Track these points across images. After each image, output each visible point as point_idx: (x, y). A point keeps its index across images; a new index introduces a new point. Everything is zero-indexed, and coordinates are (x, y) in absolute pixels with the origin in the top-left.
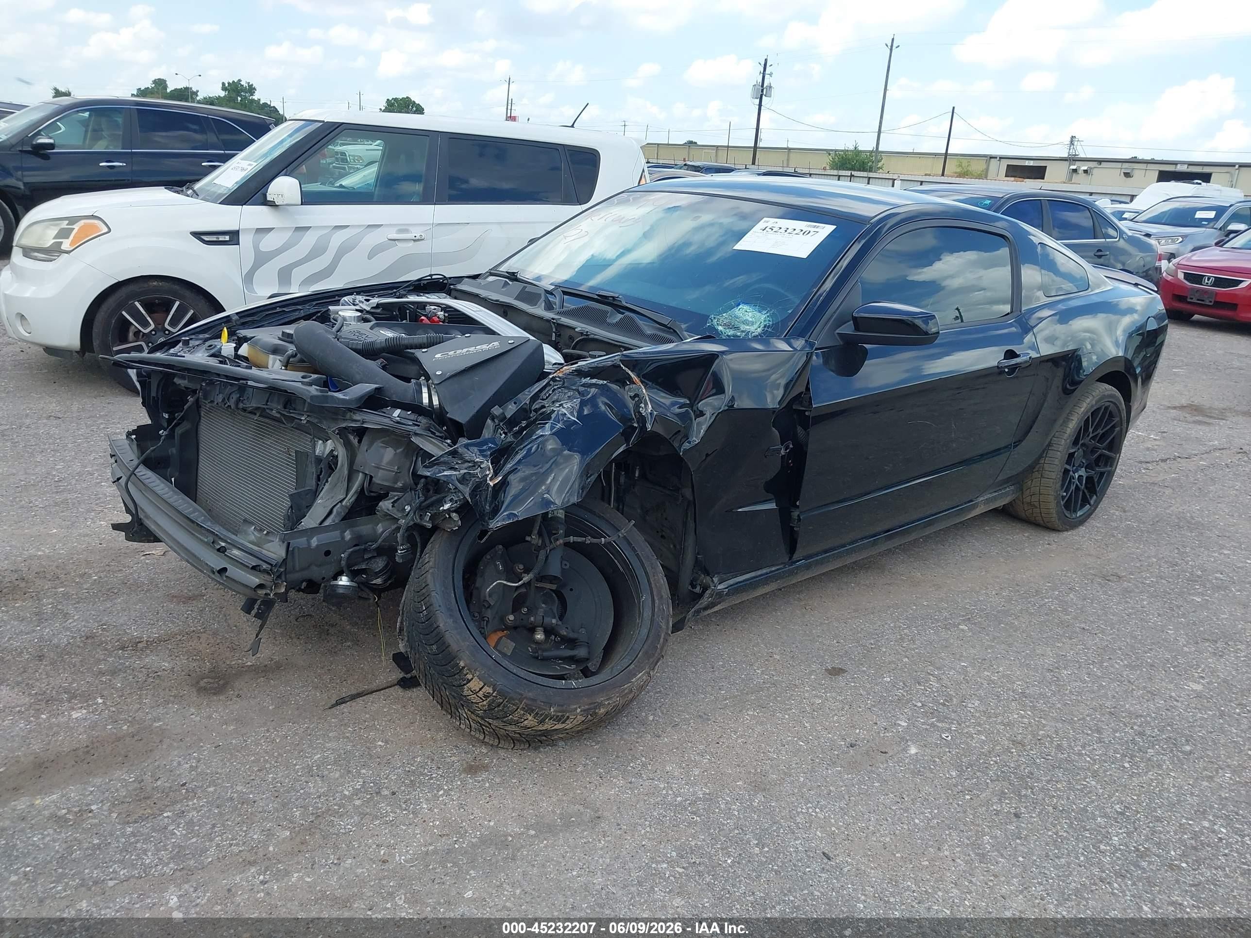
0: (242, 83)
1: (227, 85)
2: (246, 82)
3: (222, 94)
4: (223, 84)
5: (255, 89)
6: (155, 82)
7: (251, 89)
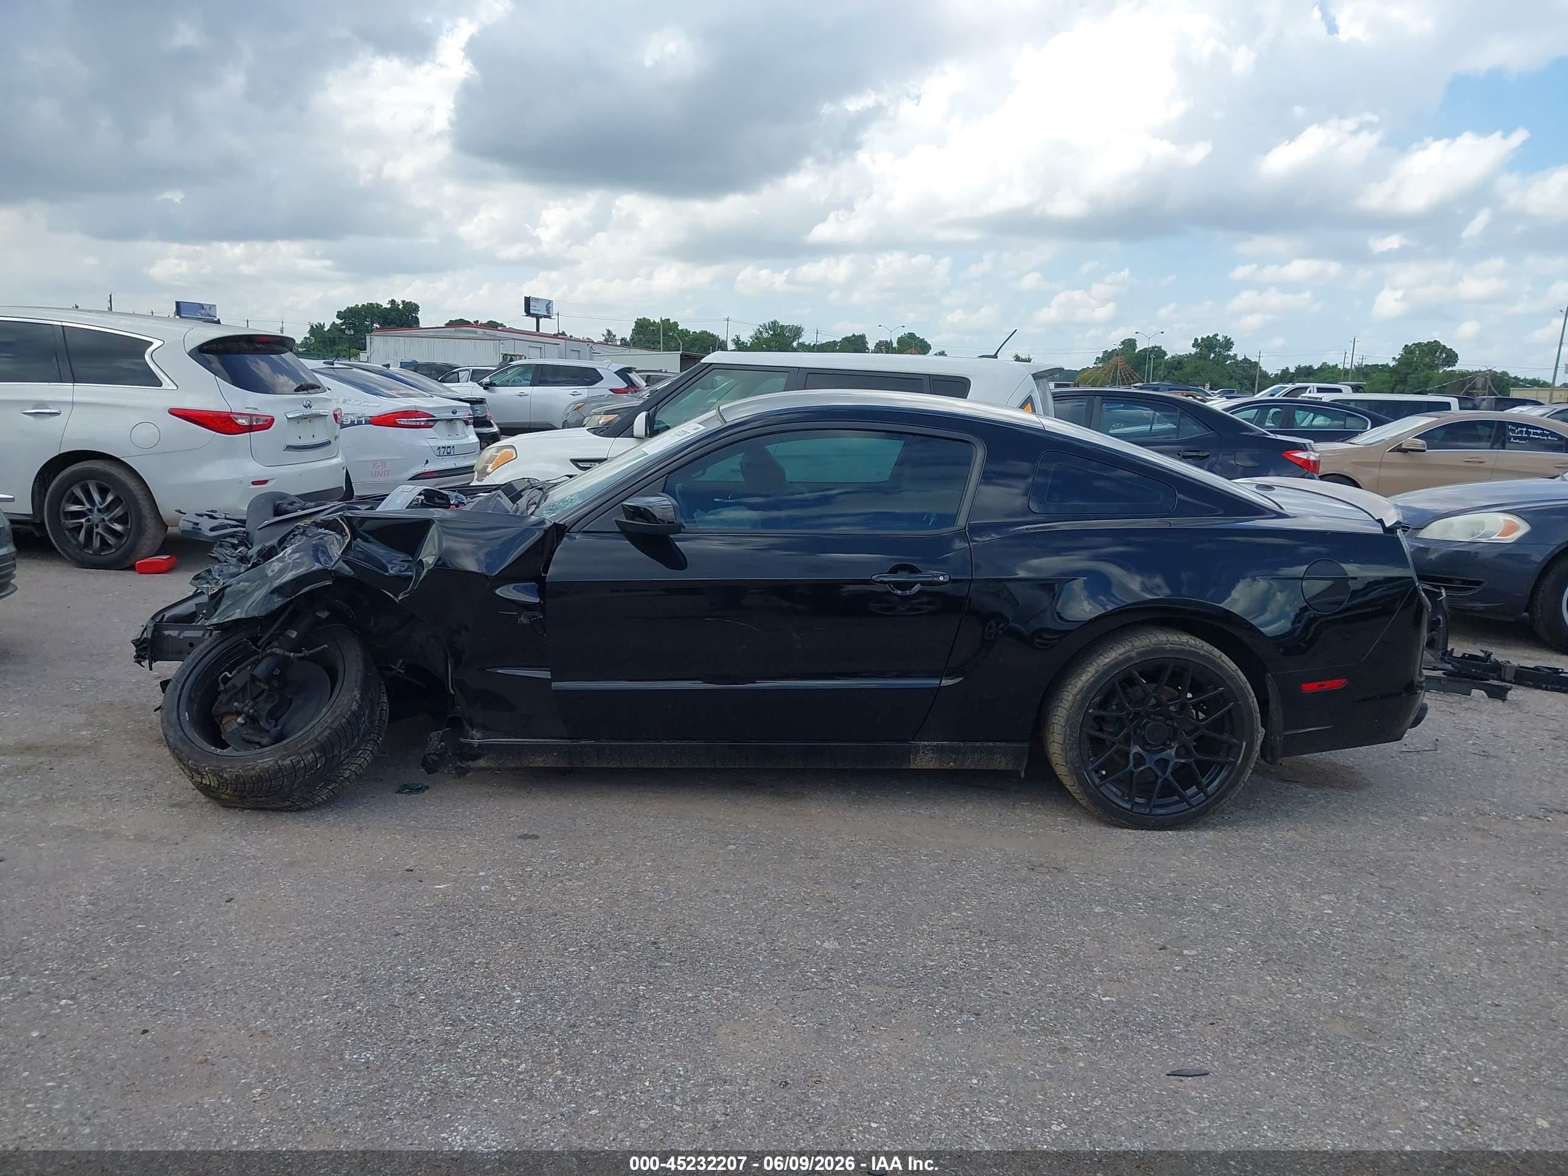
0: (1218, 338)
1: (1200, 341)
2: (1223, 337)
3: (1193, 351)
4: (1196, 340)
5: (1232, 343)
6: (1123, 343)
7: (1228, 344)
